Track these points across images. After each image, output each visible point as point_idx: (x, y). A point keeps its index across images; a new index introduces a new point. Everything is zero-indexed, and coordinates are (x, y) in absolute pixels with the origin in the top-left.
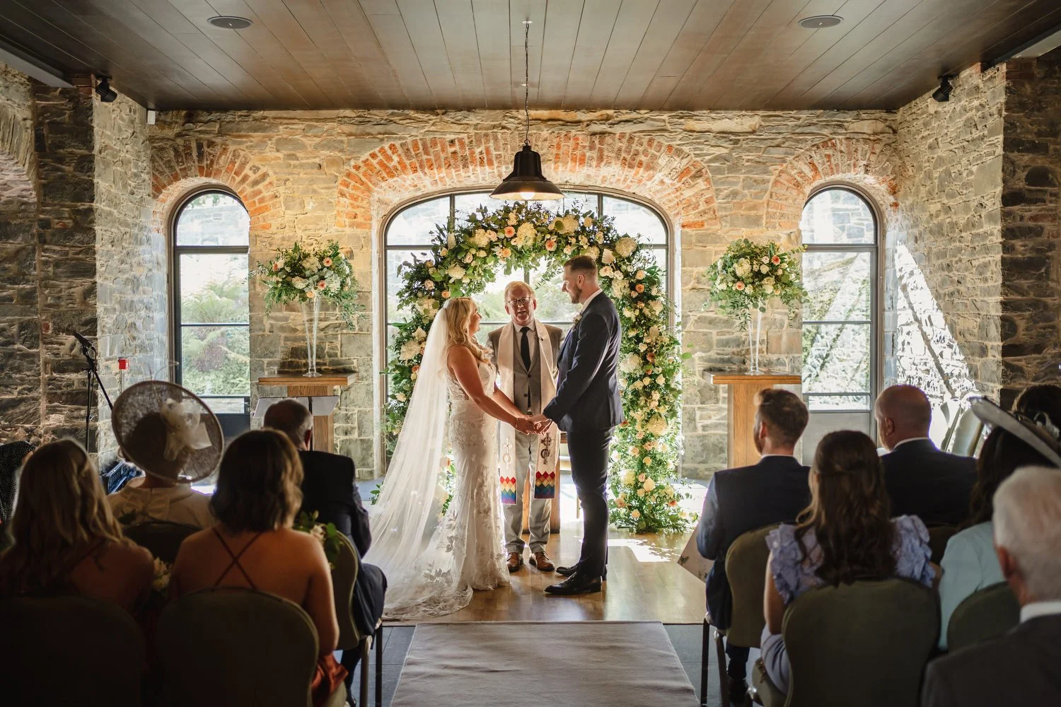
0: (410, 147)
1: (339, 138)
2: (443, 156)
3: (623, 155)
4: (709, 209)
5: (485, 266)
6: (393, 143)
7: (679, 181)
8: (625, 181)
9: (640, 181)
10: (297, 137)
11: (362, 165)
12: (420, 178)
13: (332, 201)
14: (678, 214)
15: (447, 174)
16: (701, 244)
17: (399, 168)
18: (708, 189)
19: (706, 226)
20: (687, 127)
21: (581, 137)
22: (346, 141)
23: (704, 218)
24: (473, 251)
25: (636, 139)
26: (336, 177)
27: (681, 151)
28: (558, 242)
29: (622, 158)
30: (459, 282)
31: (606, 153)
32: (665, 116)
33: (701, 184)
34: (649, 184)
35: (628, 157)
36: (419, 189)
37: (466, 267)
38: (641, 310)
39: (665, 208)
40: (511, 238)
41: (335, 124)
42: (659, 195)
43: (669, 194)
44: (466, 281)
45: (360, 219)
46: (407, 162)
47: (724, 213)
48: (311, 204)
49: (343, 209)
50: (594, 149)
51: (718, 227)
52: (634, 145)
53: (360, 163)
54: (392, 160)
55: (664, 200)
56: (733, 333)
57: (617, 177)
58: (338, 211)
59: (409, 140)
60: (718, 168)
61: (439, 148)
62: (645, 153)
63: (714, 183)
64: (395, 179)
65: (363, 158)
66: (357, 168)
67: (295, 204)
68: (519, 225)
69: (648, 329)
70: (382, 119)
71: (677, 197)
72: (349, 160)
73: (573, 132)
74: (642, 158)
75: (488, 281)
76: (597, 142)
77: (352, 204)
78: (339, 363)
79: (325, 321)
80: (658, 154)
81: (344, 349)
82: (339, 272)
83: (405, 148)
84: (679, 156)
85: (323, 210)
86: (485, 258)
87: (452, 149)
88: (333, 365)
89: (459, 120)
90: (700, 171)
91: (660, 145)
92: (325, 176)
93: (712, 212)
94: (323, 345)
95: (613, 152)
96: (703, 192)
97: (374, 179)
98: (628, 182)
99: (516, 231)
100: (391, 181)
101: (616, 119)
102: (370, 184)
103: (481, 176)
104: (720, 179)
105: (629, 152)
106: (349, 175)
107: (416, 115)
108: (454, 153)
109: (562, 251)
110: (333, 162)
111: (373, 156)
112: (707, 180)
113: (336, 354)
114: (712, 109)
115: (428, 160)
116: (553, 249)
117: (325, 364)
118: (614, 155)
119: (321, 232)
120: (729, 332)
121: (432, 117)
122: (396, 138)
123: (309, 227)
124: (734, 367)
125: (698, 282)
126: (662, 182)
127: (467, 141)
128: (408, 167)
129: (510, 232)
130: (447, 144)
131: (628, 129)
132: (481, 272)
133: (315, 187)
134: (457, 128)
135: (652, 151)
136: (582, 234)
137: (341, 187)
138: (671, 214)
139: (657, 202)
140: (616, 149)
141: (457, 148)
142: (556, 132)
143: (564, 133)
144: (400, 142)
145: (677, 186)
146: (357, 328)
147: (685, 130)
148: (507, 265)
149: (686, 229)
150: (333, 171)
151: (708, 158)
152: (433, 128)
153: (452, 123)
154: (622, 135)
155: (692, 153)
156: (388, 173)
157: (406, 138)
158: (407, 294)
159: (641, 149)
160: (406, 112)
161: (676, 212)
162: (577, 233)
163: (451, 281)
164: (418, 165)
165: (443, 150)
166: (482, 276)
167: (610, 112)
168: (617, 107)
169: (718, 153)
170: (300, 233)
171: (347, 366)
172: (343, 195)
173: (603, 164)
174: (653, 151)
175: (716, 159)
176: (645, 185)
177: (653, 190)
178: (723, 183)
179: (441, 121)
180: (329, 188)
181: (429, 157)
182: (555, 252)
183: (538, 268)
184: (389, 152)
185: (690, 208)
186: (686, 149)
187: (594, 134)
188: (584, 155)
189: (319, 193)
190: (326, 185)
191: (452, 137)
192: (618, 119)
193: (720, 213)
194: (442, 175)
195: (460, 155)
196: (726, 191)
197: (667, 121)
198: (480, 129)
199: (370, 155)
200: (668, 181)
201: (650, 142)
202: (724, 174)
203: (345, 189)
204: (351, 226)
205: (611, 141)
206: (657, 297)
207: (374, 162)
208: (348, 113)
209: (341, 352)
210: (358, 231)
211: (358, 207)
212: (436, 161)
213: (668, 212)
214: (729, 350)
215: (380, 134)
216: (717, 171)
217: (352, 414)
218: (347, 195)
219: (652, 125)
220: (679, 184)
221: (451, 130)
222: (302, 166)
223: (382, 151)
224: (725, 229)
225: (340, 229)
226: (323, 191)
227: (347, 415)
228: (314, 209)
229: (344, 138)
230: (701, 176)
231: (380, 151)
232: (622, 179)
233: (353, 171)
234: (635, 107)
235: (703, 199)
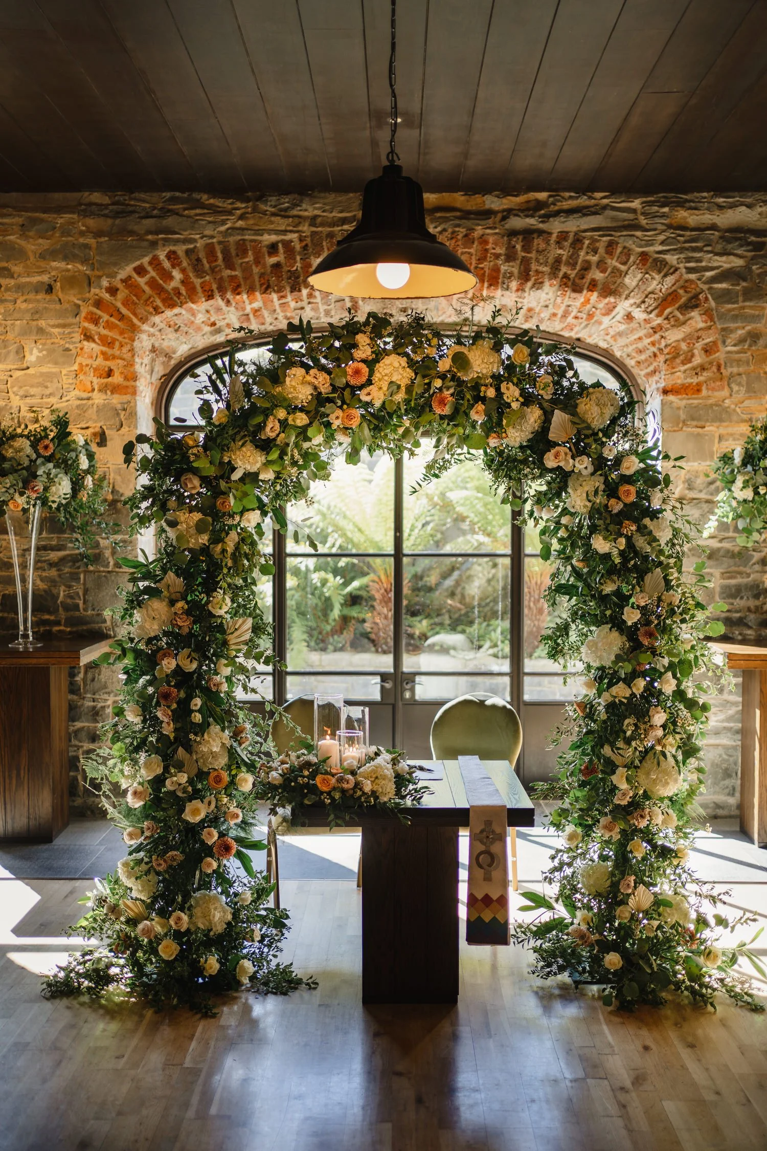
0: (202, 255)
1: (81, 240)
2: (256, 270)
3: (564, 269)
4: (711, 363)
5: (306, 445)
6: (172, 248)
7: (658, 316)
8: (565, 316)
9: (590, 316)
10: (12, 238)
11: (120, 286)
12: (219, 309)
13: (71, 347)
14: (654, 372)
15: (265, 303)
16: (695, 423)
17: (183, 291)
18: (709, 328)
19: (704, 392)
20: (674, 222)
21: (491, 239)
22: (94, 245)
23: (701, 379)
24: (281, 414)
25: (587, 242)
26: (78, 306)
27: (664, 263)
28: (459, 395)
29: (561, 274)
30: (251, 478)
31: (534, 266)
32: (636, 204)
33: (697, 320)
34: (606, 321)
35: (572, 274)
36: (219, 331)
37: (265, 446)
38: (629, 539)
39: (630, 363)
40: (361, 388)
41: (75, 216)
42: (622, 341)
43: (640, 338)
44: (268, 475)
45: (117, 379)
46: (197, 282)
47: (735, 370)
48: (35, 351)
49: (89, 362)
50: (514, 259)
51: (725, 392)
52: (582, 253)
53: (117, 282)
54: (171, 278)
55: (630, 349)
56: (748, 575)
57: (551, 310)
58: (80, 364)
59: (200, 244)
60: (727, 292)
61: (250, 258)
62: (601, 266)
63: (719, 319)
64: (177, 310)
65: (122, 275)
66: (113, 291)
67: (9, 352)
68: (377, 360)
69: (641, 578)
70: (155, 208)
71: (653, 344)
72: (100, 277)
73: (479, 231)
74: (598, 276)
75: (315, 476)
76: (518, 247)
77: (103, 353)
78: (82, 621)
79: (59, 550)
80: (623, 268)
81: (90, 598)
82: (68, 466)
83: (194, 257)
84: (659, 272)
85: (56, 363)
86: (304, 429)
87: (273, 260)
88: (72, 625)
89: (286, 210)
90: (696, 296)
91: (627, 252)
92: (58, 306)
93: (714, 369)
94: (55, 591)
95: (546, 264)
96: (700, 333)
97: (141, 311)
98: (570, 319)
99: (371, 373)
100: (169, 313)
101: (553, 208)
102: (135, 321)
103: (322, 308)
104: (730, 310)
105: (574, 265)
106: (98, 303)
107: (212, 201)
108: (277, 266)
109: (467, 415)
110: (71, 281)
111: (140, 271)
112: (708, 313)
113: (77, 607)
114: (720, 190)
115: (232, 278)
116: (447, 410)
117: (58, 623)
118: (546, 269)
119: (53, 400)
120: (740, 573)
121: (239, 205)
122: (177, 241)
123: (33, 391)
124: (749, 632)
125: (690, 488)
126: (629, 317)
127: (298, 246)
128: (199, 289)
129: (357, 372)
130: (265, 250)
131: (572, 225)
132: (297, 456)
133: (42, 323)
134: (281, 223)
135: (613, 263)
136: (509, 380)
137: (86, 324)
138: (640, 374)
139: (618, 354)
140: (551, 260)
141: (280, 258)
142: (450, 230)
143: (462, 231)
144: (185, 247)
145: (655, 324)
146: (112, 563)
147: (670, 226)
148: (352, 444)
149: (671, 398)
150: (72, 297)
151: (709, 274)
152: (240, 223)
153: (274, 214)
154: (563, 236)
155: (681, 265)
156: (164, 301)
157: (195, 241)
158: (144, 505)
159: (594, 259)
160: (196, 196)
161: (651, 368)
162: (497, 379)
163: (236, 476)
164: (214, 286)
165: (257, 261)
166: (300, 467)
167: (543, 196)
168: (555, 185)
169: (727, 266)
170: (16, 401)
171: (96, 626)
172: (88, 337)
173: (529, 284)
174: (615, 263)
175: (725, 275)
176: (600, 323)
177: (612, 332)
178: (735, 318)
179: (255, 210)
180: (64, 326)
181: (233, 273)
182: (451, 418)
183: (417, 451)
184: (167, 264)
185: (678, 361)
186: (672, 259)
187: (513, 233)
188: (496, 270)
189: (48, 333)
190: (61, 321)
191: (274, 238)
192: (556, 208)
193: (730, 370)
194: (256, 305)
195: (286, 269)
196: (740, 332)
197: (639, 212)
198: (322, 225)
199: (135, 269)
200: (639, 314)
201: (611, 246)
202: (736, 302)
203: (91, 327)
204: (103, 389)
205: (542, 246)
206: (661, 511)
207: (142, 281)
208: (96, 197)
209: (85, 602)
210: (116, 400)
211: (114, 357)
212: (245, 279)
213: (635, 371)
214: (739, 603)
215: (151, 233)
216: (723, 297)
217: (103, 708)
218: (96, 337)
219: (614, 219)
220: (659, 321)
221: (272, 227)
222: (19, 288)
223: (155, 262)
224: (737, 397)
225: (85, 395)
226: (56, 331)
227: (94, 707)
228: (40, 361)
229: (92, 241)
230: (696, 306)
231: (150, 263)
232: (560, 312)
233: (107, 296)
234: (586, 186)
235: (699, 345)
